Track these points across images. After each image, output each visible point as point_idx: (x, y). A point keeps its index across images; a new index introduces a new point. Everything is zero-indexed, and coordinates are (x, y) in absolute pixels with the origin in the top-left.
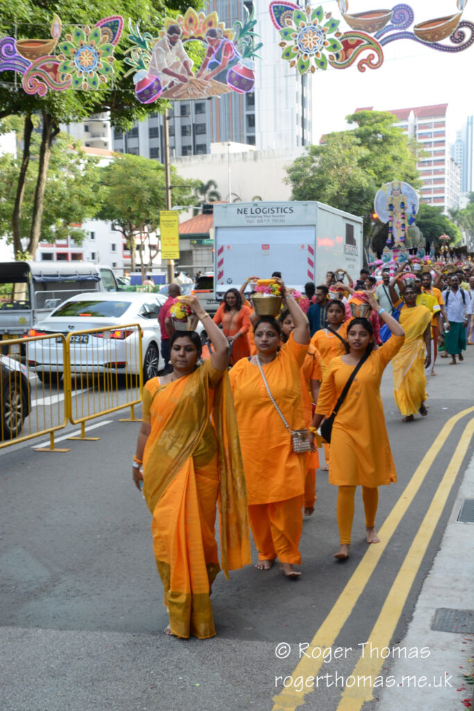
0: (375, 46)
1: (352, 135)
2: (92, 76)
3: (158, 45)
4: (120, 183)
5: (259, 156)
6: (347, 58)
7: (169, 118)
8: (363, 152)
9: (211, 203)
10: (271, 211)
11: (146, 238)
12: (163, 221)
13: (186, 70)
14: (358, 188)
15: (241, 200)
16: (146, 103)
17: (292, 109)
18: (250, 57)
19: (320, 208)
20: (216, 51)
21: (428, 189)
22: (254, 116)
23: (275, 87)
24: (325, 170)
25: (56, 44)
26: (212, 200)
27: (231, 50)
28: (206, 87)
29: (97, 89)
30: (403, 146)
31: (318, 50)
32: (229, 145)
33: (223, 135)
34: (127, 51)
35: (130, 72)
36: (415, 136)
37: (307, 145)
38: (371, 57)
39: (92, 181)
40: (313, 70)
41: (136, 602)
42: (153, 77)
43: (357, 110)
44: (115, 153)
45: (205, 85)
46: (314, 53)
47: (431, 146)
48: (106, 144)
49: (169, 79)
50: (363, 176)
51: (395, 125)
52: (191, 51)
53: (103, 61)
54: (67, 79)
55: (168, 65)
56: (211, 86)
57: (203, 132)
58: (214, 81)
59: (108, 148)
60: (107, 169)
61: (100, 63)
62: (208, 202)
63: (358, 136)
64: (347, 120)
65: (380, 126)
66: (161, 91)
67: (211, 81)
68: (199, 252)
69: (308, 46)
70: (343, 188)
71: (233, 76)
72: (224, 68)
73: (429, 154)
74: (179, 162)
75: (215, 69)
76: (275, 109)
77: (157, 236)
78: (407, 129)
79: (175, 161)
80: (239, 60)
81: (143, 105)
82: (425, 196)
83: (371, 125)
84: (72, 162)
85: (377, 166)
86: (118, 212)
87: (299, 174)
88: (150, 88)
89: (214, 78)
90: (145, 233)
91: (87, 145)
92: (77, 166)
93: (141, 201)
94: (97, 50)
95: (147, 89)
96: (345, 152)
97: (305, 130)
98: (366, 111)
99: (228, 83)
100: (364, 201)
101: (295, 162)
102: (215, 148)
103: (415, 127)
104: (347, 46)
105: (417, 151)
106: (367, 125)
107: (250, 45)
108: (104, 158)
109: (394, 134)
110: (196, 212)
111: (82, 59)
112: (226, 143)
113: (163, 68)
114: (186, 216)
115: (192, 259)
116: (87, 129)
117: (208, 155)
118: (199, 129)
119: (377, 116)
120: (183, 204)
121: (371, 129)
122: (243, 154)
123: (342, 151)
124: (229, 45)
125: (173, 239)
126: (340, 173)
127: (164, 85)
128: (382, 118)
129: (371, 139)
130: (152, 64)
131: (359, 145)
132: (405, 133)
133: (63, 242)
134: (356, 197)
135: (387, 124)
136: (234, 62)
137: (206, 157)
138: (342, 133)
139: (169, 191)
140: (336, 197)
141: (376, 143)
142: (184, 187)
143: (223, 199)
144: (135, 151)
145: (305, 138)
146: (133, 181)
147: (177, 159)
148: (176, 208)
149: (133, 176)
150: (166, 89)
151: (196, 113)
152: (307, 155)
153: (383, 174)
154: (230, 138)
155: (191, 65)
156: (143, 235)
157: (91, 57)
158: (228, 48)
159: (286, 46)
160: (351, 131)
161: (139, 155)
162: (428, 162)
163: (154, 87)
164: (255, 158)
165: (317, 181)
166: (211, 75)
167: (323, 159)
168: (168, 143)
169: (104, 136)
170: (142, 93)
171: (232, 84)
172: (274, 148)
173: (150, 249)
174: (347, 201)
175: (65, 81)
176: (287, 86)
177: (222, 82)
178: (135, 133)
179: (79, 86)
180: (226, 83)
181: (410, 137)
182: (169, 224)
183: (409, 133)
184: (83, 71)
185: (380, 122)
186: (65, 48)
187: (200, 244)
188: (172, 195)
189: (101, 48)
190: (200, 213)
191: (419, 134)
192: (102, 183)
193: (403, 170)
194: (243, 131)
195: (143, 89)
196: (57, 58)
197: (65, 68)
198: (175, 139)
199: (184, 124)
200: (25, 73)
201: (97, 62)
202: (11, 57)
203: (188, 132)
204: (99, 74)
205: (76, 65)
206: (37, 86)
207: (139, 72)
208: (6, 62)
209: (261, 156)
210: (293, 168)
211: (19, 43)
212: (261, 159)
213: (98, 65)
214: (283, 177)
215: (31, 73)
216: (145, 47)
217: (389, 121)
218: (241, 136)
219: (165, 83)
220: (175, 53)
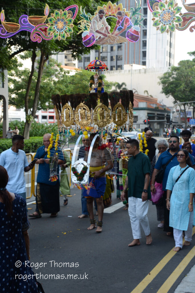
2: (62, 33)
3: (93, 19)
4: (78, 83)
5: (147, 71)
6: (184, 25)
7: (101, 53)
13: (107, 31)
16: (87, 46)
17: (165, 49)
18: (137, 25)
20: (121, 22)
22: (146, 52)
23: (157, 38)
24: (179, 78)
25: (46, 18)
27: (129, 21)
28: (116, 39)
29: (65, 39)
31: (171, 22)
32: (132, 66)
33: (130, 61)
34: (79, 22)
35: (80, 32)
37: (172, 65)
39: (66, 82)
40: (168, 31)
42: (91, 34)
44: (78, 69)
45: (115, 38)
46: (168, 23)
48: (74, 65)
49: (99, 35)
54: (51, 35)
55: (99, 28)
56: (118, 39)
57: (121, 59)
58: (120, 36)
59: (75, 67)
60: (73, 76)
61: (67, 27)
67: (118, 36)
69: (166, 20)
70: (187, 87)
71: (129, 34)
72: (125, 30)
74: (108, 73)
75: (121, 31)
76: (156, 49)
79: (106, 73)
80: (132, 26)
84: (57, 73)
87: (165, 80)
88: (90, 39)
89: (120, 35)
91: (66, 65)
94: (65, 21)
95: (88, 40)
97: (171, 59)
99: (127, 37)
101: (164, 74)
102: (126, 67)
104: (185, 20)
107: (137, 19)
108: (73, 71)
111: (58, 25)
113: (96, 30)
116: (66, 57)
117: (123, 71)
118: (118, 58)
122: (139, 70)
123: (187, 69)
124: (127, 19)
126: (186, 80)
127: (96, 38)
130: (90, 28)
133: (52, 110)
136: (130, 27)
137: (121, 71)
145: (171, 62)
146: (84, 83)
149: (84, 80)
150: (97, 40)
151: (118, 50)
152: (170, 71)
154: (134, 62)
155: (109, 29)
157: (62, 24)
158: (127, 21)
159: (155, 20)
163: (91, 39)
164: (145, 72)
165: (174, 84)
166: (119, 34)
167: (178, 73)
169: (74, 61)
170: (86, 41)
171: (128, 37)
172: (155, 67)
176: (163, 37)
177: (124, 37)
178: (88, 59)
179: (57, 38)
180: (126, 37)
184: (58, 31)
186: (51, 20)
189: (67, 20)
192: (70, 83)
194: (140, 59)
195: (86, 40)
196: (47, 25)
197: (50, 29)
198: (107, 62)
199: (112, 55)
200: (32, 31)
201: (65, 27)
202: (26, 24)
203: (114, 59)
204: (66, 33)
205: (55, 28)
206: (37, 38)
207: (85, 32)
208: (23, 26)
209: (148, 71)
210: (163, 77)
211: (29, 18)
212: (148, 73)
213: (66, 28)
214: (158, 81)
215: (34, 32)
216: (88, 20)
218: (139, 61)
219: (97, 37)
220: (102, 23)
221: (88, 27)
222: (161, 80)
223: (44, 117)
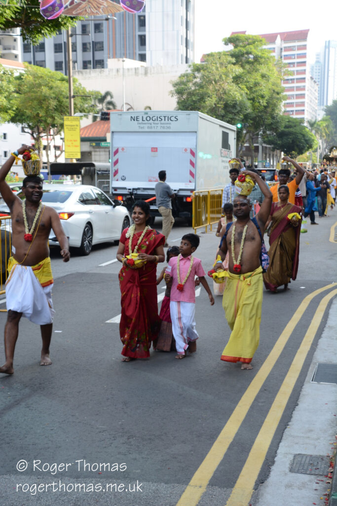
1: (228, 55)
4: (30, 92)
5: (149, 71)
7: (71, 36)
8: (237, 70)
9: (109, 111)
10: (159, 119)
11: (51, 140)
12: (67, 126)
14: (233, 101)
15: (133, 110)
16: (49, 18)
17: (178, 31)
19: (200, 117)
21: (291, 103)
22: (145, 36)
23: (163, 12)
24: (205, 85)
26: (109, 109)
30: (271, 65)
32: (123, 61)
33: (118, 52)
36: (281, 57)
37: (190, 63)
39: (7, 91)
41: (41, 449)
43: (233, 33)
44: (25, 64)
47: (294, 66)
48: (16, 56)
50: (236, 91)
51: (264, 47)
56: (106, 6)
57: (102, 49)
59: (18, 60)
60: (19, 78)
62: (105, 110)
63: (233, 56)
64: (224, 42)
65: (251, 48)
66: (63, 8)
68: (98, 153)
70: (220, 100)
73: (292, 73)
74: (80, 74)
76: (163, 31)
77: (62, 139)
78: (274, 51)
79: (77, 73)
82: (288, 109)
83: (244, 47)
85: (248, 82)
86: (28, 117)
87: (183, 88)
88: (53, 5)
90: (50, 135)
93: (48, 107)
95: (50, 6)
96: (223, 70)
97: (188, 50)
98: (240, 35)
99: (121, 3)
100: (238, 112)
101: (180, 77)
102: (111, 63)
103: (281, 49)
105: (282, 71)
106: (241, 47)
108: (16, 69)
109: (263, 55)
110: (95, 118)
112: (121, 59)
114: (87, 121)
115: (91, 158)
117: (105, 70)
118: (98, 46)
119: (250, 39)
120: (85, 111)
121: (244, 50)
122: (135, 69)
123: (219, 69)
125: (75, 141)
126: (217, 88)
127: (65, 3)
128: (253, 41)
129: (244, 59)
131: (234, 64)
132: (273, 54)
134: (230, 109)
135: (257, 46)
137: (103, 71)
138: (220, 53)
139: (72, 100)
140: (214, 108)
141: (248, 62)
142: (85, 97)
143: (118, 107)
144: (42, 64)
145: (188, 57)
147: (79, 72)
148: (78, 114)
150: (67, 7)
151: (95, 32)
152: (189, 71)
153: (254, 89)
154: (124, 55)
156: (49, 137)
160: (227, 52)
161: (45, 67)
162: (291, 79)
163: (57, 5)
164: (146, 73)
165: (198, 94)
167: (203, 76)
168: (71, 58)
169: (14, 49)
172: (162, 65)
173: (55, 149)
174: (223, 112)
176: (173, 11)
177: (116, 2)
178: (42, 47)
180: (119, 4)
181: (276, 58)
182: (72, 128)
183: (275, 55)
185: (252, 44)
187: (98, 146)
188: (75, 104)
190: (98, 119)
191: (284, 56)
193: (270, 86)
194: (136, 49)
195: (46, 6)
198: (76, 54)
199: (85, 42)
203: (88, 49)
209: (151, 72)
210: (178, 83)
212: (151, 74)
214: (170, 90)
217: (259, 43)
218: (134, 54)
222: (176, 88)
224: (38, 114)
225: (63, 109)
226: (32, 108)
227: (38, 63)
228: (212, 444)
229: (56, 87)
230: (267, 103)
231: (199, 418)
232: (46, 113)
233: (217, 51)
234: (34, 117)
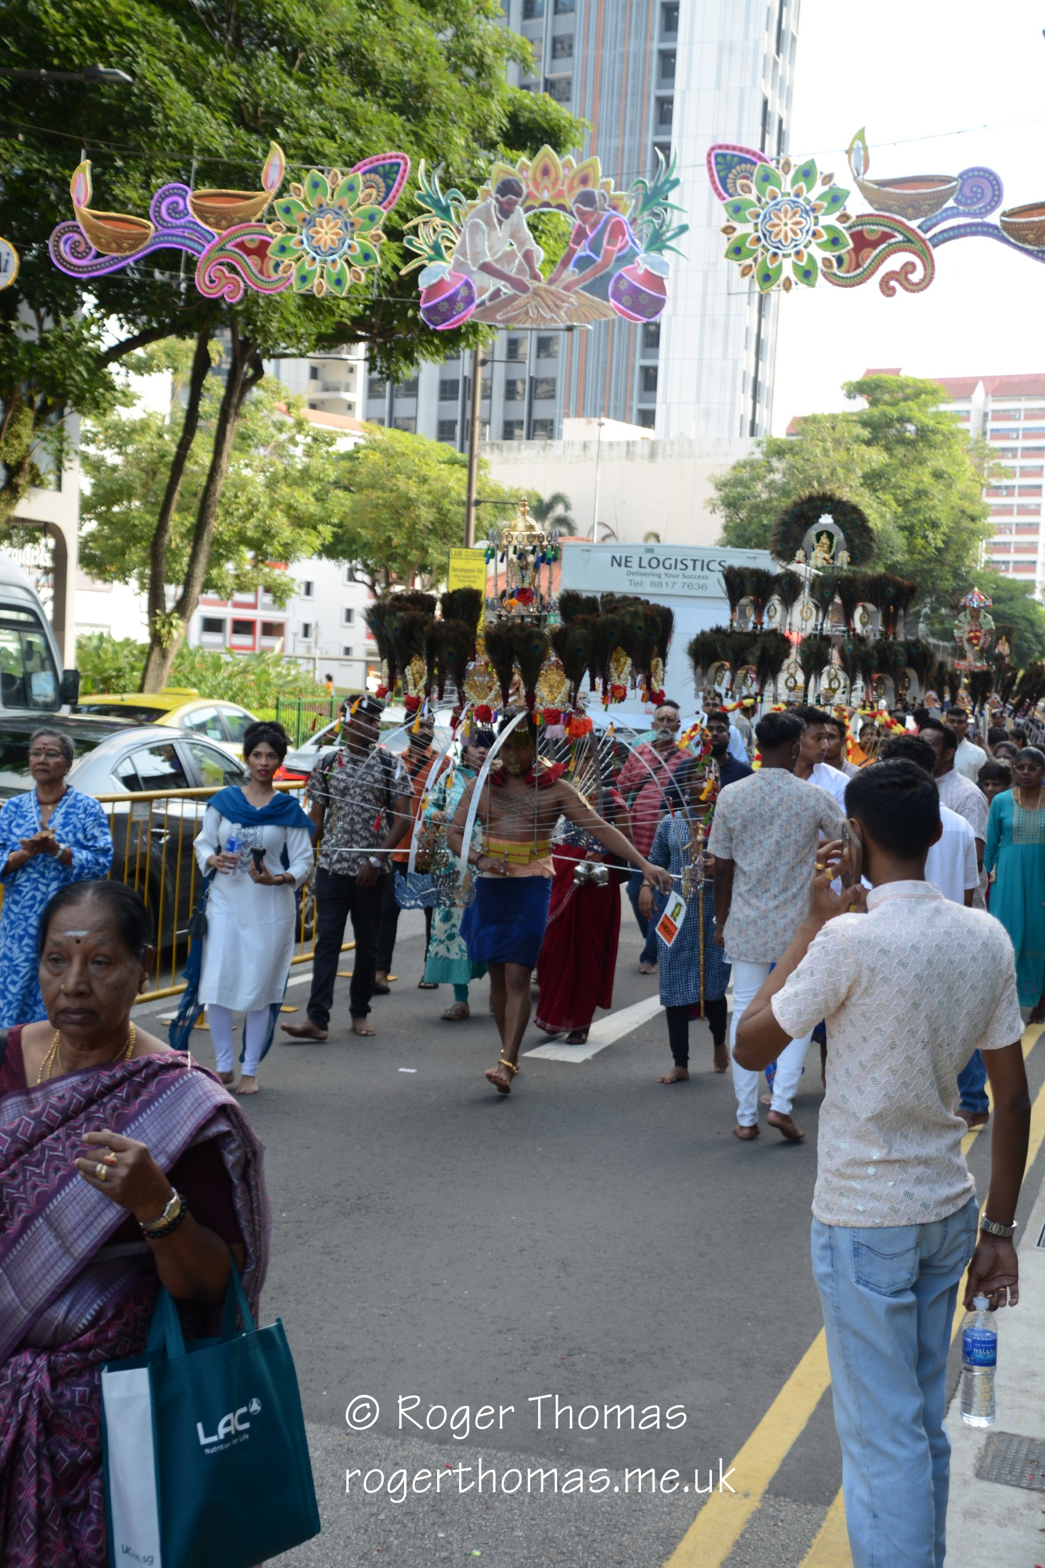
0: (918, 246)
1: (854, 421)
2: (335, 268)
4: (373, 487)
5: (660, 450)
6: (858, 266)
7: (484, 363)
8: (875, 457)
9: (558, 542)
10: (680, 566)
12: (455, 570)
13: (527, 268)
15: (618, 538)
16: (439, 328)
17: (736, 362)
18: (660, 250)
20: (591, 235)
21: (1005, 543)
22: (655, 369)
23: (703, 315)
24: (795, 488)
25: (269, 202)
27: (624, 235)
28: (566, 305)
29: (344, 294)
30: (958, 450)
31: (801, 247)
32: (601, 425)
33: (589, 404)
34: (411, 224)
35: (414, 264)
36: (985, 433)
37: (761, 436)
38: (909, 267)
39: (319, 480)
40: (787, 285)
41: (356, 1361)
42: (461, 278)
43: (869, 372)
44: (369, 426)
45: (563, 301)
46: (792, 251)
47: (1015, 457)
48: (350, 407)
49: (493, 284)
51: (943, 408)
52: (543, 232)
53: (359, 242)
54: (285, 272)
55: (493, 255)
56: (576, 303)
57: (551, 395)
58: (585, 293)
59: (354, 415)
60: (350, 457)
61: (354, 244)
63: (865, 424)
64: (845, 392)
65: (911, 408)
66: (473, 306)
67: (576, 292)
69: (782, 236)
71: (623, 286)
72: (606, 270)
73: (1011, 472)
74: (496, 451)
75: (588, 270)
76: (701, 359)
78: (967, 419)
79: (489, 449)
80: (637, 254)
81: (435, 333)
82: (996, 557)
83: (894, 404)
84: (283, 437)
85: (900, 487)
86: (365, 545)
87: (739, 494)
88: (451, 300)
89: (584, 289)
91: (313, 406)
92: (291, 448)
93: (413, 525)
94: (350, 217)
95: (443, 300)
96: (841, 456)
97: (758, 406)
98: (884, 376)
101: (734, 468)
102: (572, 428)
103: (986, 415)
104: (862, 242)
105: (986, 465)
106: (886, 403)
107: (661, 226)
108: (345, 435)
109: (940, 426)
111: (318, 232)
112: (595, 421)
113: (481, 262)
116: (314, 373)
117: (555, 443)
118: (543, 389)
119: (908, 386)
121: (893, 412)
122: (628, 444)
123: (832, 453)
127: (480, 295)
128: (918, 392)
129: (893, 431)
130: (458, 252)
131: (868, 443)
132: (964, 425)
133: (248, 598)
135: (925, 404)
136: (628, 258)
137: (551, 445)
138: (834, 417)
139: (473, 510)
142: (503, 505)
143: (582, 531)
144: (407, 425)
145: (757, 421)
146: (401, 485)
147: (492, 445)
149: (400, 473)
150: (483, 303)
151: (538, 357)
152: (758, 455)
153: (913, 505)
154: (605, 411)
155: (538, 259)
157: (336, 230)
158: (618, 230)
159: (736, 234)
160: (852, 414)
161: (415, 432)
162: (1007, 488)
163: (459, 298)
164: (652, 456)
166: (578, 282)
167: (792, 467)
168: (478, 413)
169: (347, 390)
170: (436, 306)
171: (618, 298)
172: (692, 437)
175: (280, 273)
176: (728, 315)
178: (412, 388)
179: (308, 287)
180: (608, 301)
181: (973, 435)
182: (467, 575)
183: (971, 427)
184: (318, 258)
185: (912, 400)
186: (287, 210)
188: (478, 518)
189: (360, 215)
191: (993, 430)
192: (337, 484)
193: (955, 500)
194: (632, 398)
195: (436, 301)
196: (269, 228)
197: (283, 249)
198: (492, 406)
199: (512, 377)
200: (204, 254)
201: (348, 241)
202: (178, 222)
203: (518, 393)
204: (350, 265)
205: (306, 245)
206: (224, 282)
207: (431, 265)
208: (167, 231)
209: (664, 451)
210: (728, 481)
211: (197, 197)
212: (664, 458)
213: (350, 247)
214: (708, 496)
215: (214, 255)
216: (449, 218)
217: (929, 398)
218: (627, 409)
219: (482, 291)
220: (508, 233)
221: (448, 248)
222: (723, 494)
223: (212, 625)
224: (390, 539)
225: (447, 529)
226: (377, 525)
227: (399, 422)
228: (777, 1389)
229: (437, 479)
230: (944, 542)
231: (747, 1318)
232: (409, 539)
233: (826, 413)
234: (380, 547)
